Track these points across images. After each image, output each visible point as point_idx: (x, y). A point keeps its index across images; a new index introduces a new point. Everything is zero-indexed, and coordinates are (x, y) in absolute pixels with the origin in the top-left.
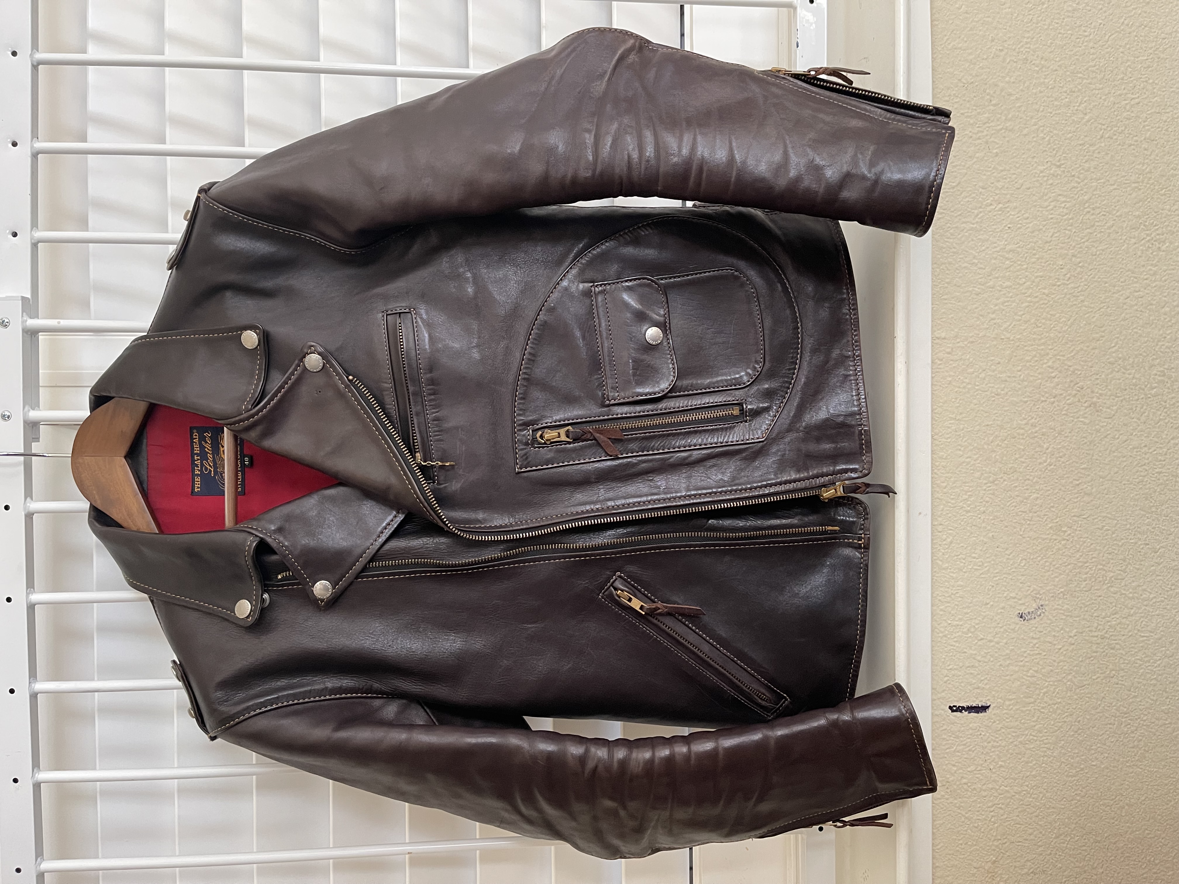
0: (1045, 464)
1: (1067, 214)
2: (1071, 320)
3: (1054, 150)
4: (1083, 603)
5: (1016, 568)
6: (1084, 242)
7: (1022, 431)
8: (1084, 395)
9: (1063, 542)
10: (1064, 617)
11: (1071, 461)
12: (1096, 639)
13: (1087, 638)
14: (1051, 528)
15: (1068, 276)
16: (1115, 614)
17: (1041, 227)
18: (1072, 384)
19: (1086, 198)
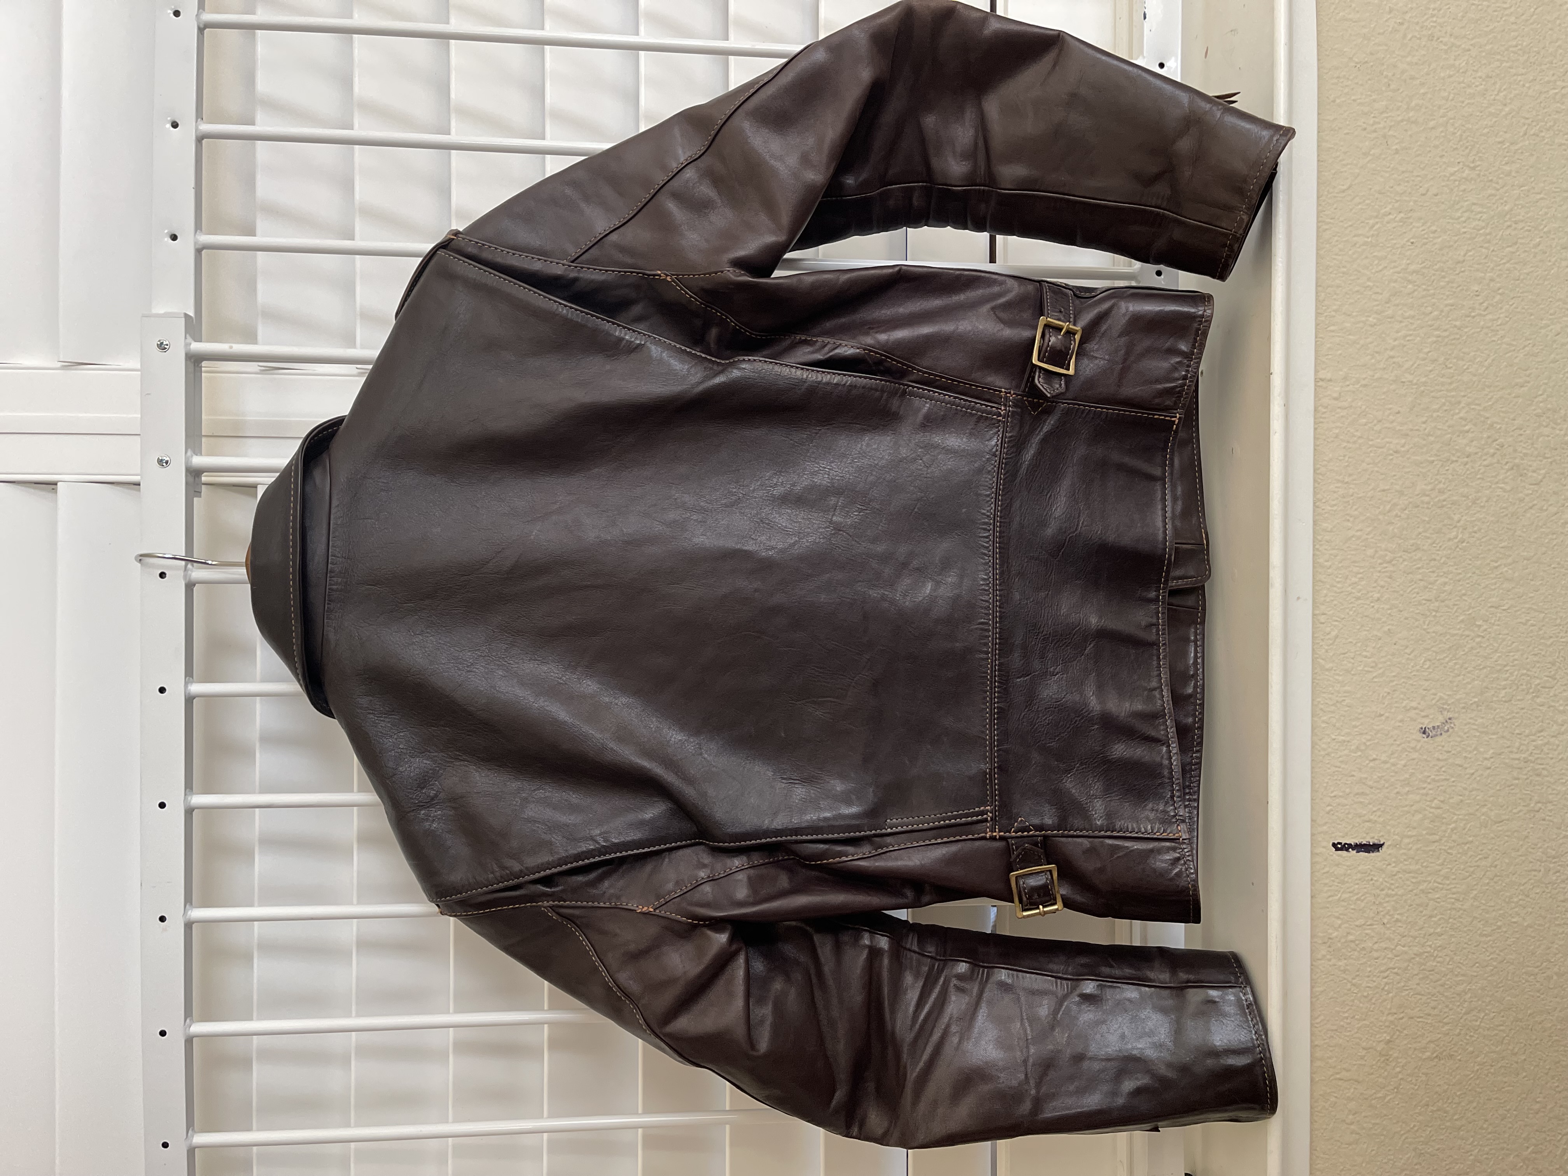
0: (1456, 541)
1: (1483, 228)
2: (1489, 361)
3: (1467, 148)
4: (1502, 717)
5: (1418, 671)
6: (1504, 263)
7: (1426, 499)
8: (1505, 455)
9: (1478, 640)
10: (1478, 734)
11: (1488, 538)
12: (1517, 762)
13: (1507, 761)
14: (1462, 621)
15: (1485, 304)
16: (1541, 731)
17: (1451, 243)
18: (1490, 440)
19: (1506, 208)
